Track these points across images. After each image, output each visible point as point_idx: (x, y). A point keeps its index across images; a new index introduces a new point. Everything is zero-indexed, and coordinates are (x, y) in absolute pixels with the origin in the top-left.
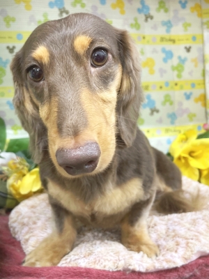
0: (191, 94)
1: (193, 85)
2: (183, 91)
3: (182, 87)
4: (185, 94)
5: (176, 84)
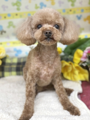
0: (81, 16)
1: (82, 11)
2: (76, 15)
3: (74, 12)
4: (77, 16)
5: (71, 10)
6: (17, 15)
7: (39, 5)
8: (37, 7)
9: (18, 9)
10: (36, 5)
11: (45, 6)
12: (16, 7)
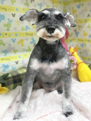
6: (6, 34)
7: (24, 28)
8: (23, 29)
9: (8, 30)
10: (23, 27)
11: (29, 29)
12: (6, 28)
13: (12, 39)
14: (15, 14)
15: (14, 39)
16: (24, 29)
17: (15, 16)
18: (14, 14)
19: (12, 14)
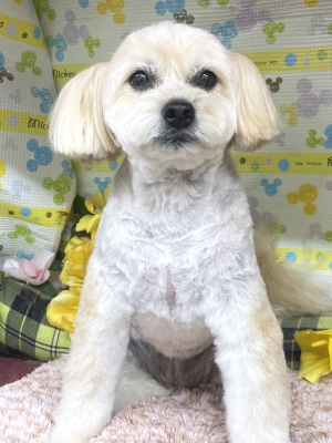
6: (243, 161)
7: (321, 134)
10: (313, 133)
13: (264, 182)
14: (279, 80)
15: (271, 182)
16: (317, 142)
17: (281, 85)
18: (274, 80)
19: (268, 81)
